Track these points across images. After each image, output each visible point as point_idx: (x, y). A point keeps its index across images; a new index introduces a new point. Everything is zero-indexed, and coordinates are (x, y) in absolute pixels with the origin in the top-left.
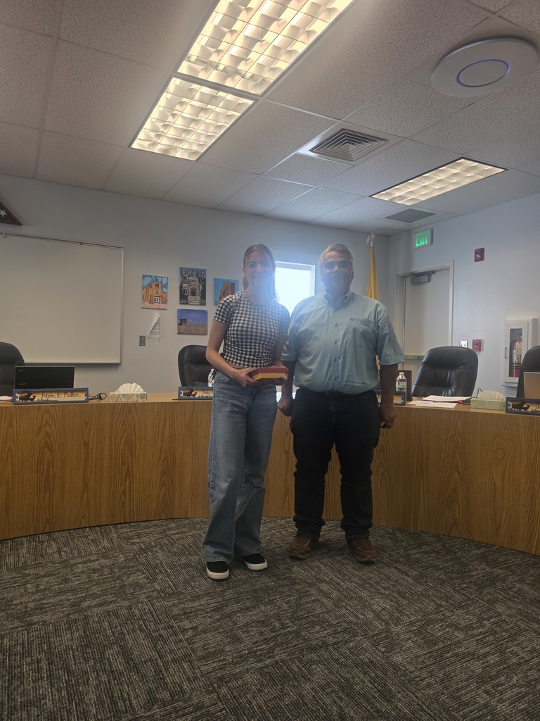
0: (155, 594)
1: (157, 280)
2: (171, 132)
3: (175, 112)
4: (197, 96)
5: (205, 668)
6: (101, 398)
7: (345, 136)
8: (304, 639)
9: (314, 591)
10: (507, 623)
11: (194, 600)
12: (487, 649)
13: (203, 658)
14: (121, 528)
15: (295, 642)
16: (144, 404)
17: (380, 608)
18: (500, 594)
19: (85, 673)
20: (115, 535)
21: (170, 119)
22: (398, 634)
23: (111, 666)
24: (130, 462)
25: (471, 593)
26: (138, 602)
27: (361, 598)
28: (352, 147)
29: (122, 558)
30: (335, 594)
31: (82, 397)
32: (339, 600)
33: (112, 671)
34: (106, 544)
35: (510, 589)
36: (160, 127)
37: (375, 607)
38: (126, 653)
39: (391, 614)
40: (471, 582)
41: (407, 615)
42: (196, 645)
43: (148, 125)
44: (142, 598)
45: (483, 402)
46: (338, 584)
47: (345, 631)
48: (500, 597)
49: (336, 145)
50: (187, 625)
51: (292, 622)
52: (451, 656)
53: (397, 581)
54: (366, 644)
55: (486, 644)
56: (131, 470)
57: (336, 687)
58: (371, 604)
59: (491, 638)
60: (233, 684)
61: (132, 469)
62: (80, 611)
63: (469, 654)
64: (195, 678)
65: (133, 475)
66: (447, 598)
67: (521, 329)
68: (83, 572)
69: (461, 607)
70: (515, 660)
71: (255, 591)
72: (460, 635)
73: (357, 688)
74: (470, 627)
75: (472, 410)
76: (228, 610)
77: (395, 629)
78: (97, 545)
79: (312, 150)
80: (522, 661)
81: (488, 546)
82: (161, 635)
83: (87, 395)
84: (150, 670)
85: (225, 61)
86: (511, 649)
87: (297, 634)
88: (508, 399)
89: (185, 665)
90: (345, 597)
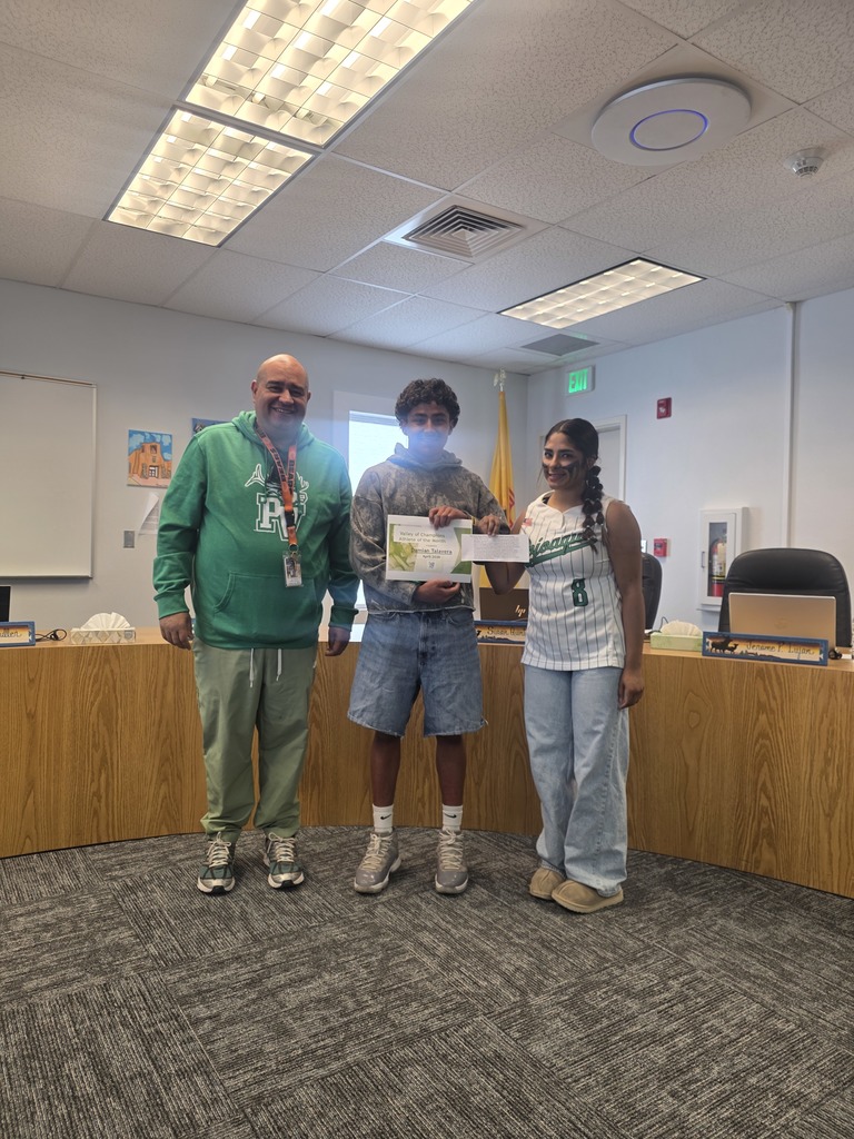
0: (149, 963)
1: (153, 439)
2: (176, 198)
3: (182, 165)
4: (219, 142)
5: (232, 1082)
6: (56, 638)
7: (458, 218)
8: (393, 1025)
9: (409, 946)
10: (704, 982)
11: (214, 970)
12: (674, 1026)
13: (229, 1066)
14: (92, 853)
15: (378, 1031)
16: (130, 648)
17: (512, 968)
18: (694, 936)
19: (29, 1103)
20: (82, 865)
21: (174, 176)
22: (539, 1009)
23: (73, 1089)
24: (107, 744)
25: (650, 937)
26: (121, 976)
27: (484, 953)
28: (469, 235)
29: (93, 904)
30: (442, 949)
31: (23, 637)
32: (449, 957)
33: (75, 1097)
34: (67, 881)
35: (708, 927)
36: (157, 188)
37: (505, 967)
38: (99, 1066)
39: (528, 976)
40: (651, 919)
41: (554, 977)
42: (216, 1045)
43: (136, 184)
44: (128, 970)
45: (669, 639)
46: (448, 932)
47: (458, 1008)
48: (694, 941)
49: (445, 231)
50: (201, 1011)
51: (373, 998)
52: (620, 1040)
53: (538, 923)
54: (491, 1028)
55: (672, 1018)
56: (108, 756)
57: (442, 1101)
58: (499, 963)
59: (680, 1007)
60: (277, 1107)
61: (112, 754)
62: (22, 997)
63: (647, 1034)
64: (215, 1101)
65: (112, 764)
66: (615, 947)
67: (725, 524)
68: (26, 930)
69: (635, 960)
70: (715, 1040)
71: (315, 950)
72: (634, 1005)
73: (476, 1100)
74: (649, 992)
75: (653, 652)
76: (269, 984)
77: (535, 1001)
78: (51, 883)
79: (406, 237)
80: (727, 1041)
81: (676, 861)
82: (158, 1032)
83: (32, 634)
84: (139, 1092)
85: (264, 89)
86: (709, 1024)
87: (382, 1017)
88: (706, 635)
89: (199, 1080)
90: (458, 952)
